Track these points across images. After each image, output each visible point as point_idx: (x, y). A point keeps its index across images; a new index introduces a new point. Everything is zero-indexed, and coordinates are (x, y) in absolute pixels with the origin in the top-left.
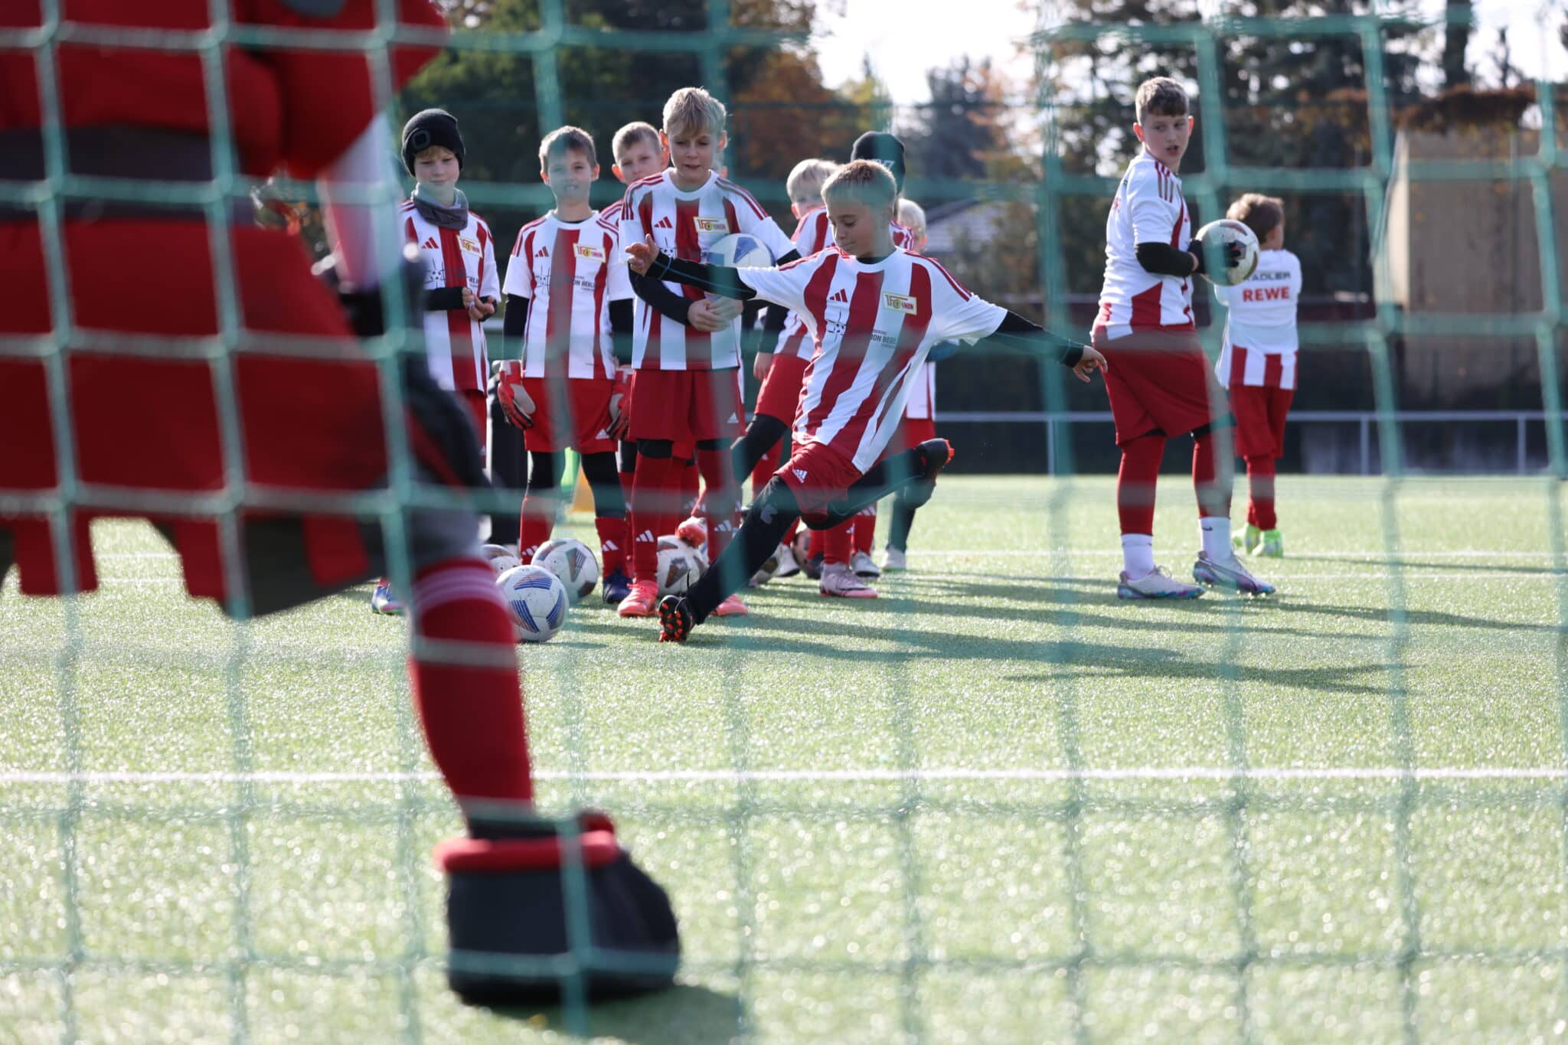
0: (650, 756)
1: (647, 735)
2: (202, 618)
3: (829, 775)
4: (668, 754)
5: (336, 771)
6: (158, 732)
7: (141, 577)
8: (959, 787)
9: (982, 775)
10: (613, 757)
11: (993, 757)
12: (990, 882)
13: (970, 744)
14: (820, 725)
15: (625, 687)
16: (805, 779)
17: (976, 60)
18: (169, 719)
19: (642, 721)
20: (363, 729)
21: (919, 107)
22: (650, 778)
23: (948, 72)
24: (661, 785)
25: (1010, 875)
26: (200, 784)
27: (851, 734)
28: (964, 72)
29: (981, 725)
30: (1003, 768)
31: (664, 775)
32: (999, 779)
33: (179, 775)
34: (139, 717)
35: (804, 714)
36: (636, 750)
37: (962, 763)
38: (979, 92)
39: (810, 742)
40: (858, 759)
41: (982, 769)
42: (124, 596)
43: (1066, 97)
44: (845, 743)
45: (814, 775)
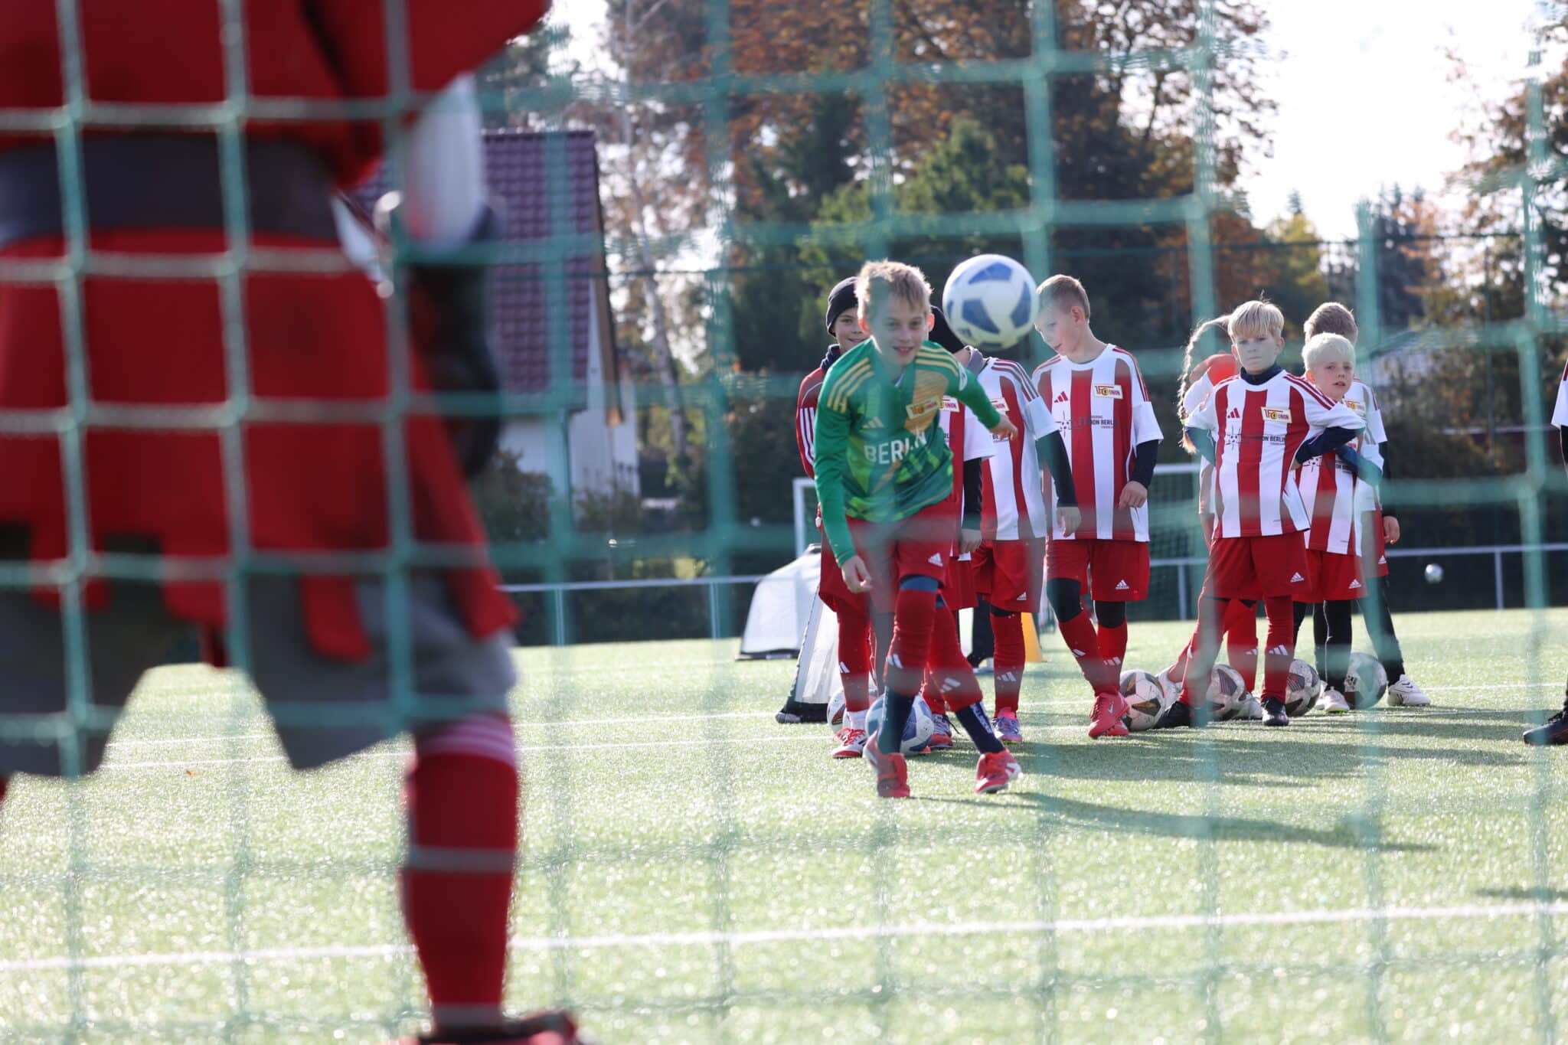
0: (1086, 906)
1: (1084, 884)
2: (642, 782)
3: (1268, 919)
4: (1106, 902)
5: (774, 929)
6: (599, 896)
7: (582, 745)
8: (1400, 927)
9: (1423, 914)
10: (1049, 907)
11: (1435, 894)
12: (1431, 1022)
13: (1410, 882)
14: (1259, 869)
15: (1061, 836)
16: (1241, 924)
17: (1407, 192)
18: (609, 884)
19: (1078, 869)
20: (801, 888)
21: (1349, 244)
22: (1086, 926)
23: (1380, 206)
24: (1099, 934)
25: (1453, 1013)
26: (638, 947)
27: (1289, 877)
28: (1395, 206)
29: (1422, 863)
30: (1445, 906)
31: (1101, 923)
32: (1440, 918)
33: (618, 939)
34: (581, 883)
35: (1242, 857)
36: (1072, 899)
37: (1403, 901)
38: (1410, 226)
39: (1248, 885)
40: (1297, 902)
41: (1424, 907)
42: (566, 763)
43: (1502, 226)
44: (1284, 885)
45: (1250, 918)
